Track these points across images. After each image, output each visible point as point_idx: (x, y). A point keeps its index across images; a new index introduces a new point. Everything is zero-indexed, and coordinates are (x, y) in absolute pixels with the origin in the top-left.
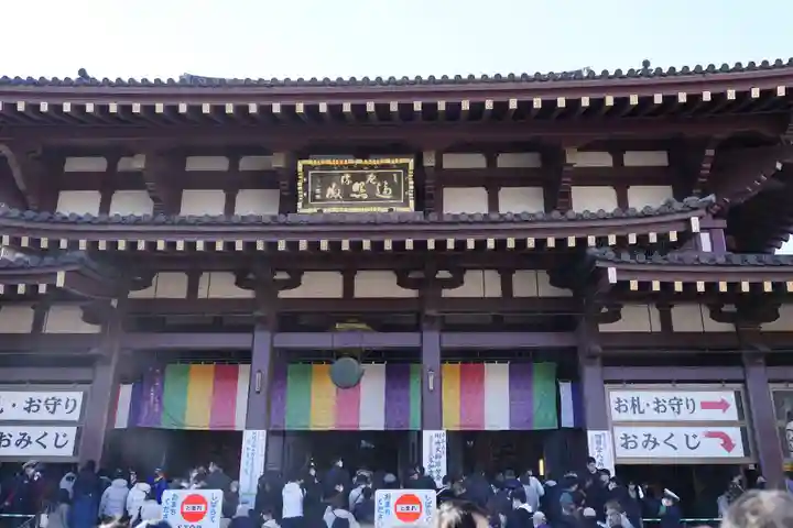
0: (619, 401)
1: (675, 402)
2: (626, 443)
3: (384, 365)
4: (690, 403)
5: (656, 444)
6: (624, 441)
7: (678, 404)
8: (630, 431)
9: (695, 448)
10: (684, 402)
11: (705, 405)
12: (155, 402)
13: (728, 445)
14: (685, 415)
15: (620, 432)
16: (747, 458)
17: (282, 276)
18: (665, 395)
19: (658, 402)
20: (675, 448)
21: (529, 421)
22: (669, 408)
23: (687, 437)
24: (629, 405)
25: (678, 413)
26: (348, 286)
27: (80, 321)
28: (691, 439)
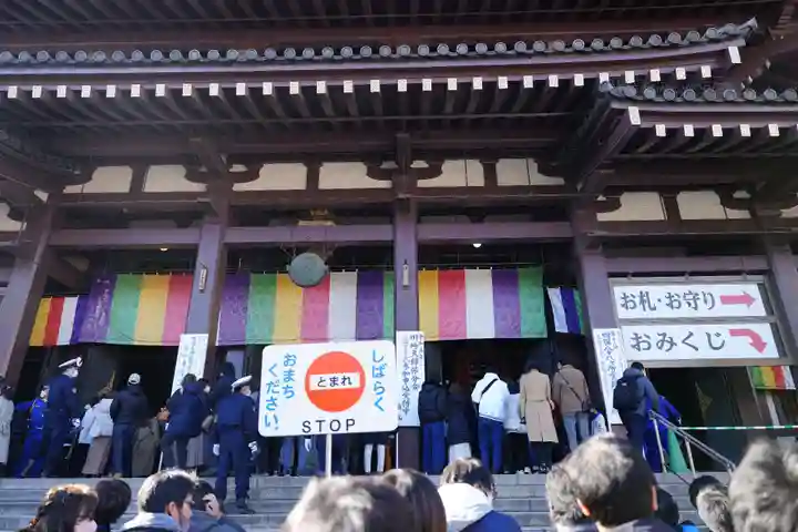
0: (625, 297)
1: (691, 297)
2: (638, 344)
3: (355, 273)
4: (709, 298)
5: (672, 344)
6: (634, 342)
7: (695, 299)
8: (641, 330)
9: (720, 348)
10: (701, 296)
11: (726, 300)
12: (101, 314)
13: (759, 344)
14: (703, 311)
15: (629, 331)
16: (784, 359)
17: (238, 168)
18: (678, 289)
19: (670, 297)
20: (697, 349)
21: (517, 328)
22: (684, 302)
23: (709, 335)
24: (637, 300)
25: (696, 308)
26: (313, 177)
27: (6, 217)
28: (713, 338)
